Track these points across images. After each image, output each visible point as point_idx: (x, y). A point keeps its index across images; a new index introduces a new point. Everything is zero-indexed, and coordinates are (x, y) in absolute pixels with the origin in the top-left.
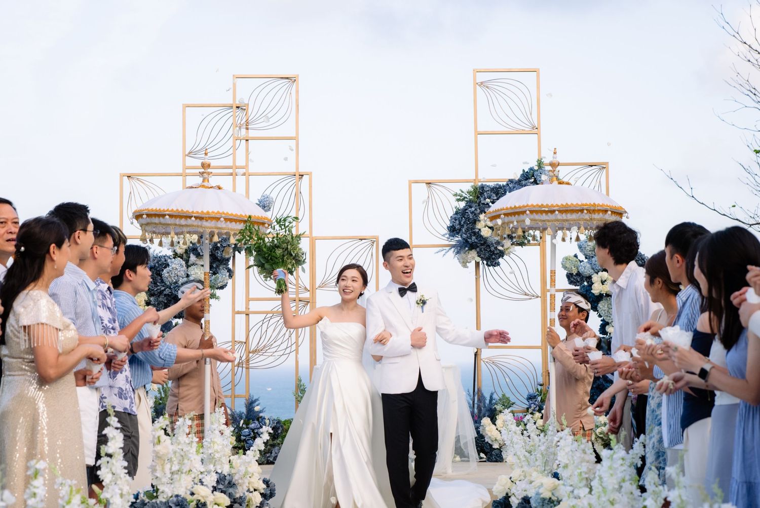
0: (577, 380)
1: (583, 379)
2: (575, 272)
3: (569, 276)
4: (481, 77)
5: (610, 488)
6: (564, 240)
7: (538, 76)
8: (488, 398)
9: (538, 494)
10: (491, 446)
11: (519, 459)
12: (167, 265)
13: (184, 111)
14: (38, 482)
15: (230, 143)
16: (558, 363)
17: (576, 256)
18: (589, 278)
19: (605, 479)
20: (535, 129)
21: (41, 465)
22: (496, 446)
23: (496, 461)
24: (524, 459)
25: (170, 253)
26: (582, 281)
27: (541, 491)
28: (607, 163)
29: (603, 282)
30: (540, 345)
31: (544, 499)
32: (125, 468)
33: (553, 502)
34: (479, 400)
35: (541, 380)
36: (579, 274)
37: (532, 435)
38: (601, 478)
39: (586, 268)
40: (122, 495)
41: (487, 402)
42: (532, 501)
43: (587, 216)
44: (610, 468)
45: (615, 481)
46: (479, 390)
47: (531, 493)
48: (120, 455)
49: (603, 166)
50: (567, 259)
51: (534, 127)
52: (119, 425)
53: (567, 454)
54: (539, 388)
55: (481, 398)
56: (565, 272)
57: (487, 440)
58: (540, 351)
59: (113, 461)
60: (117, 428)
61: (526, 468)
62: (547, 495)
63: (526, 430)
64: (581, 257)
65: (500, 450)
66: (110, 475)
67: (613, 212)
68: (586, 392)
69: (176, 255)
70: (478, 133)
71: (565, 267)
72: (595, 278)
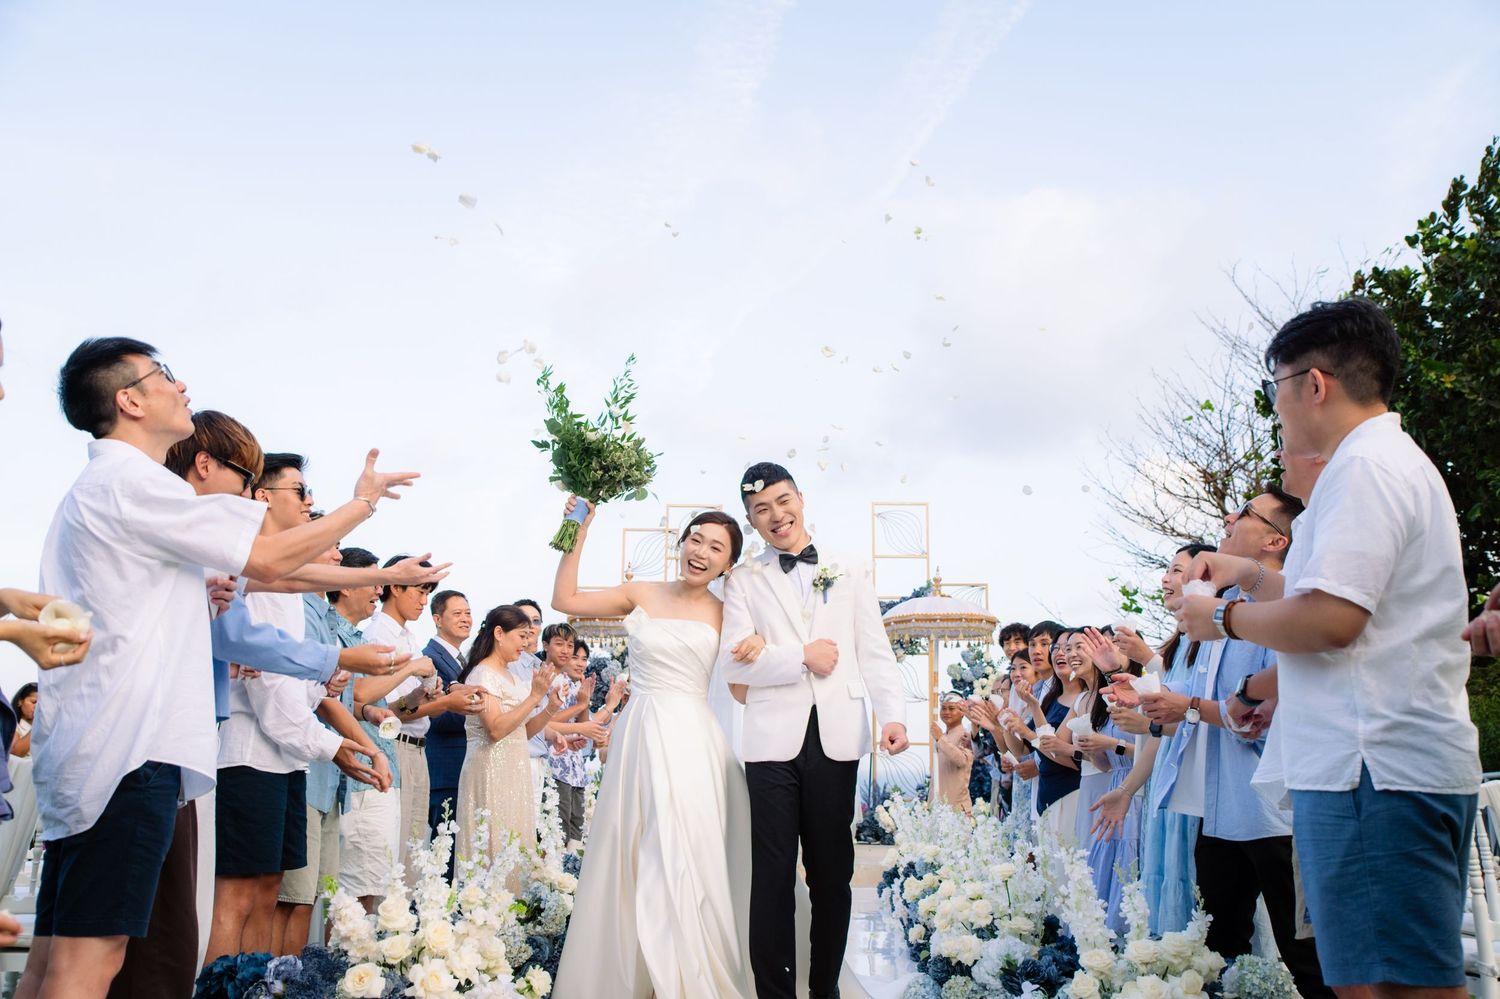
0: (959, 768)
1: (964, 766)
2: (958, 679)
3: (954, 682)
4: (878, 510)
5: (984, 850)
6: (946, 646)
7: (927, 509)
8: (882, 788)
9: (921, 859)
10: (884, 830)
11: (907, 834)
12: (606, 666)
13: (624, 533)
14: (484, 827)
15: (663, 562)
16: (942, 754)
17: (959, 664)
18: (971, 684)
19: (980, 842)
20: (925, 555)
21: (487, 813)
22: (888, 831)
23: (889, 844)
24: (910, 835)
25: (608, 656)
26: (965, 686)
27: (924, 856)
28: (986, 585)
29: (983, 688)
30: (928, 742)
31: (927, 864)
32: (560, 824)
33: (935, 867)
34: (874, 790)
35: (928, 773)
36: (962, 680)
37: (919, 816)
38: (976, 841)
39: (968, 675)
40: (556, 848)
41: (881, 792)
42: (916, 866)
43: (965, 625)
44: (984, 831)
45: (988, 844)
46: (874, 781)
47: (915, 860)
48: (556, 812)
49: (984, 587)
50: (951, 666)
51: (923, 553)
52: (556, 786)
53: (947, 824)
54: (927, 780)
55: (876, 788)
56: (951, 678)
57: (880, 825)
58: (928, 747)
59: (550, 817)
60: (554, 788)
61: (913, 843)
62: (929, 860)
63: (913, 810)
64: (964, 665)
65: (891, 834)
66: (547, 829)
67: (988, 622)
68: (966, 779)
69: (613, 658)
70: (875, 557)
71: (950, 674)
72: (976, 684)
